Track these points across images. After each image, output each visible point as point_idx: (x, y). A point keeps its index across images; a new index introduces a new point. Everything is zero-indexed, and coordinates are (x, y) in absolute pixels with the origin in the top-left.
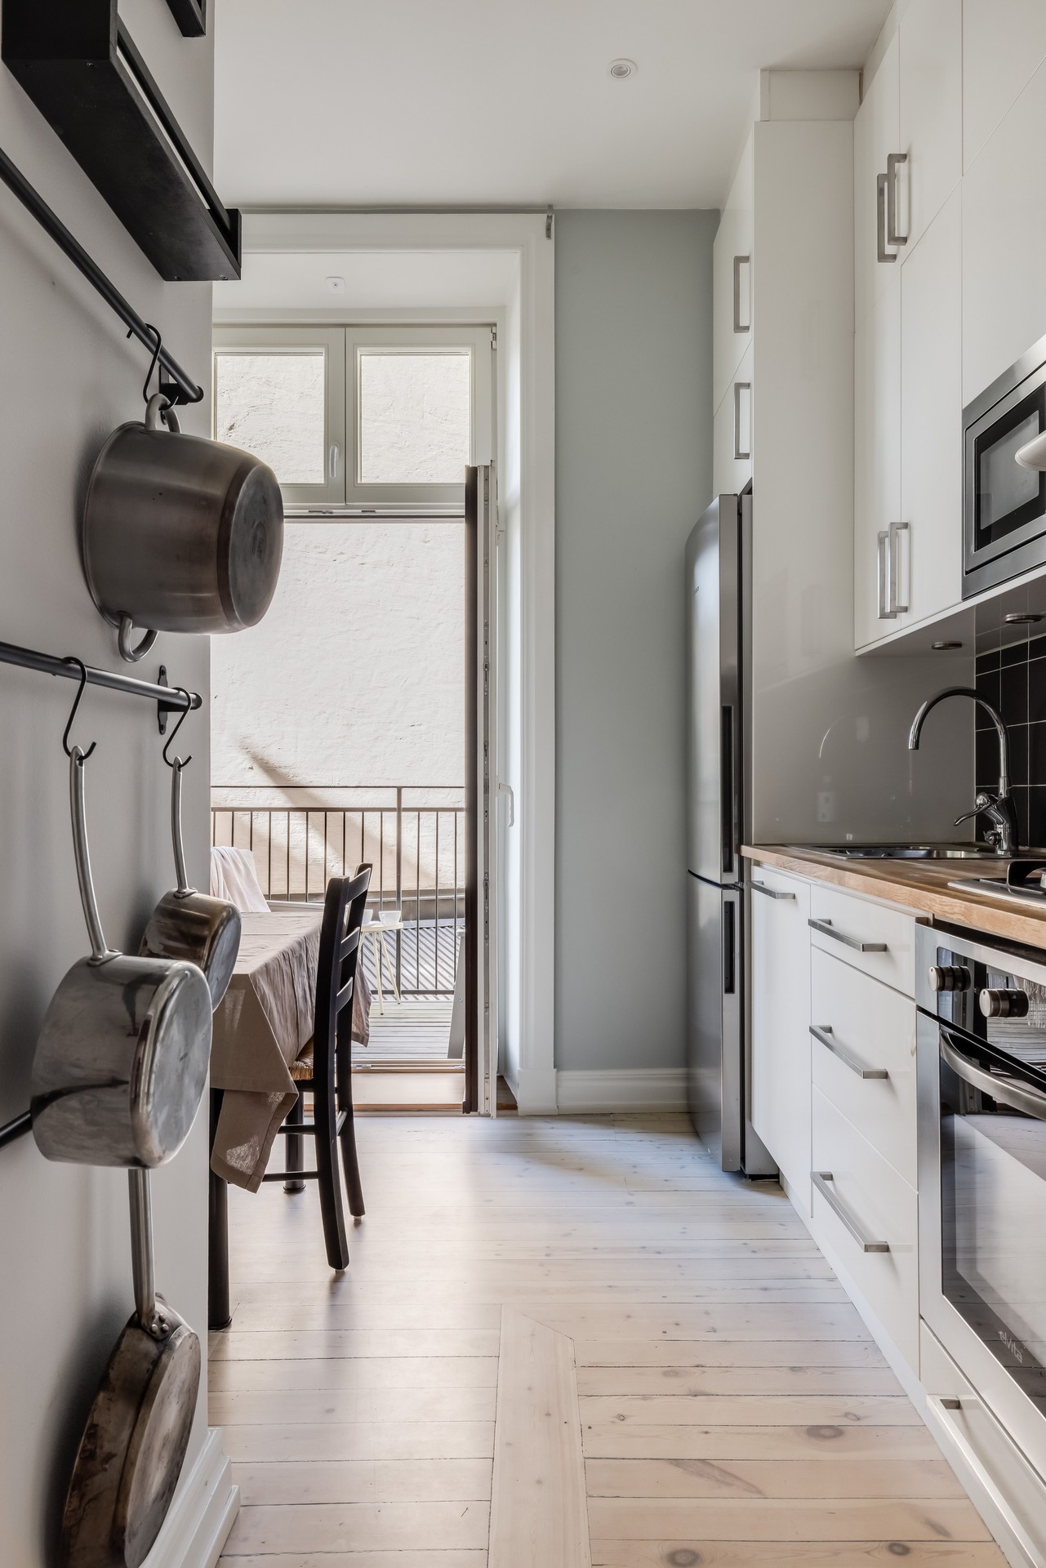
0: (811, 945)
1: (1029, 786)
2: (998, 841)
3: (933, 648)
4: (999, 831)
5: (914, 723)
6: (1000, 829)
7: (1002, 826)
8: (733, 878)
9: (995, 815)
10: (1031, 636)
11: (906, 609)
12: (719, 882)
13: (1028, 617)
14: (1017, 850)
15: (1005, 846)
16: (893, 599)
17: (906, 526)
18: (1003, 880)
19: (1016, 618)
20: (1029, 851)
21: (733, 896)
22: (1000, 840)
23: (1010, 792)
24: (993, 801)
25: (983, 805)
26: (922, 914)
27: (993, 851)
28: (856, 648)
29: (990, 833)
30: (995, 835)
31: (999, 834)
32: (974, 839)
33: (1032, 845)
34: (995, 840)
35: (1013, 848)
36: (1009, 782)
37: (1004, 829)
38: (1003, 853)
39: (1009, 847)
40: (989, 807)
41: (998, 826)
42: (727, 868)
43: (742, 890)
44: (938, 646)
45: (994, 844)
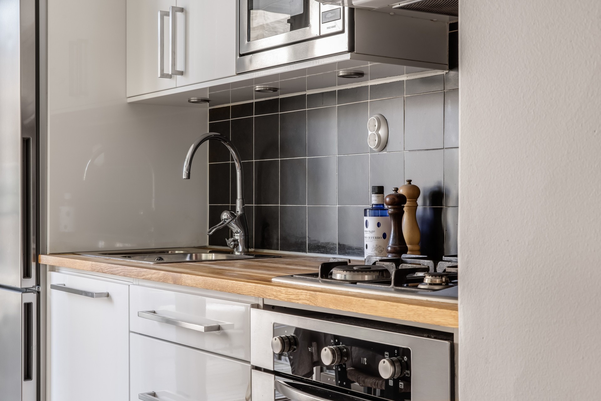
0: (130, 332)
1: (254, 205)
2: (236, 246)
3: (189, 101)
4: (237, 238)
5: (186, 160)
6: (237, 237)
7: (238, 235)
8: (31, 282)
9: (235, 227)
10: (255, 99)
11: (182, 73)
12: (19, 287)
13: (270, 89)
14: (248, 252)
15: (241, 248)
16: (174, 64)
17: (182, 10)
18: (316, 275)
19: (262, 89)
20: (254, 252)
21: (31, 298)
22: (238, 245)
23: (244, 209)
24: (233, 216)
25: (227, 219)
26: (255, 302)
27: (232, 252)
28: (128, 96)
29: (231, 239)
30: (234, 241)
31: (237, 240)
32: (207, 244)
33: (256, 247)
34: (235, 245)
35: (246, 250)
36: (243, 203)
37: (240, 236)
38: (239, 254)
39: (243, 249)
40: (231, 221)
41: (236, 234)
42: (27, 274)
43: (39, 293)
44: (193, 101)
45: (234, 248)
